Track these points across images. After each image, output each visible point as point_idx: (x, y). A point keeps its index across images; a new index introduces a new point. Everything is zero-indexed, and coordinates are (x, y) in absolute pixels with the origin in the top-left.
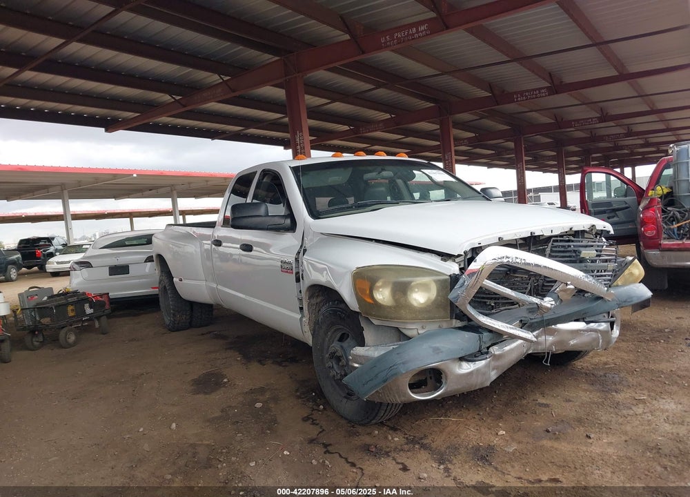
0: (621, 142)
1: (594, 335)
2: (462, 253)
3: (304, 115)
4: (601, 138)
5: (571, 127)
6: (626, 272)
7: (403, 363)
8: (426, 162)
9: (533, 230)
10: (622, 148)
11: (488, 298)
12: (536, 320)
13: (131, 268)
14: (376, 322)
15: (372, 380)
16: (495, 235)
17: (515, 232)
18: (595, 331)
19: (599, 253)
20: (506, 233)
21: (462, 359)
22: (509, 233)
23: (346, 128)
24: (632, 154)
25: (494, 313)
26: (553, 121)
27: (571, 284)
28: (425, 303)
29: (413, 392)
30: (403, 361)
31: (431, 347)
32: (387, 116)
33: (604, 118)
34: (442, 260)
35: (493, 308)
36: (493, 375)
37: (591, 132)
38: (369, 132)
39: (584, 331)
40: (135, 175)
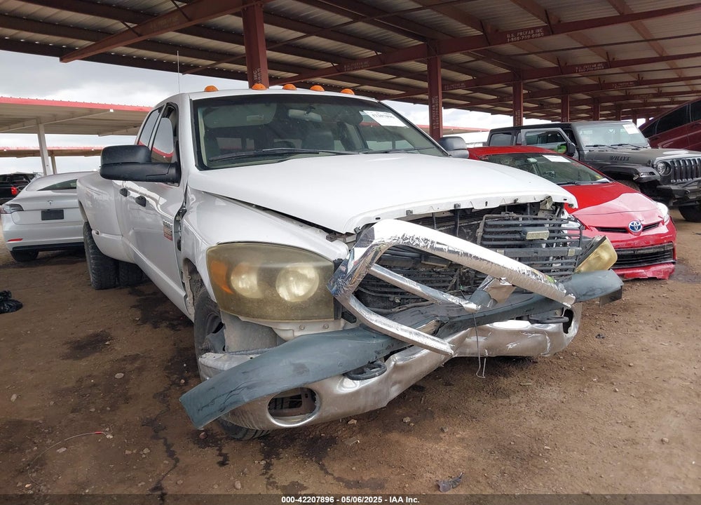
0: (634, 91)
1: (540, 337)
2: (352, 232)
3: (262, 44)
4: (610, 86)
5: (575, 72)
6: (592, 256)
7: (248, 388)
8: (376, 101)
9: (456, 200)
10: (633, 97)
11: (390, 293)
12: (460, 319)
13: (66, 213)
14: (243, 319)
15: (207, 406)
16: (402, 207)
17: (431, 203)
18: (543, 332)
19: (553, 235)
20: (416, 205)
21: (346, 375)
22: (421, 204)
23: (329, 65)
24: (645, 104)
25: (394, 313)
26: (556, 66)
27: (507, 280)
28: (303, 296)
29: (273, 415)
30: (250, 383)
31: (294, 364)
32: (373, 53)
33: (610, 63)
34: (327, 238)
35: (395, 305)
36: (394, 392)
37: (599, 79)
38: (354, 70)
39: (527, 332)
40: (112, 111)
